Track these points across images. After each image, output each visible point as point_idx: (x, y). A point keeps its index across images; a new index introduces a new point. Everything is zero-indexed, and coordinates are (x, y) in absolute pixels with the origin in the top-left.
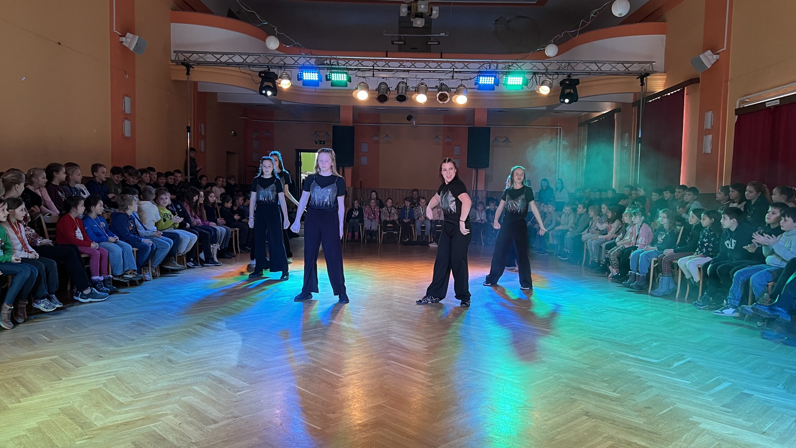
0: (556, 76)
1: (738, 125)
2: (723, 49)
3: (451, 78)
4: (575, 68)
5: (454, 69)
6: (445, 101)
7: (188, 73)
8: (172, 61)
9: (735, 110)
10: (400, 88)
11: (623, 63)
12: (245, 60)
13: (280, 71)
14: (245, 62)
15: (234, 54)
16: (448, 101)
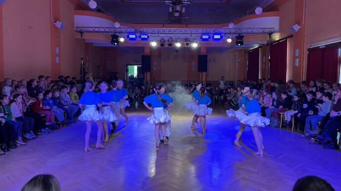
0: (234, 35)
1: (309, 55)
2: (302, 23)
3: (191, 36)
4: (242, 31)
5: (192, 32)
8: (75, 31)
9: (308, 49)
10: (170, 41)
11: (262, 29)
12: (105, 30)
13: (119, 34)
15: (100, 28)
16: (189, 46)
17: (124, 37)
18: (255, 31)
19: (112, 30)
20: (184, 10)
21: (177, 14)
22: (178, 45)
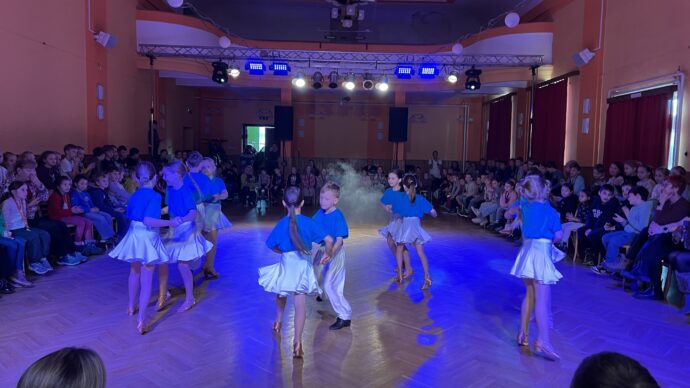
0: (462, 67)
1: (609, 112)
2: (598, 48)
3: (375, 68)
4: (478, 61)
5: (377, 61)
7: (151, 64)
8: (138, 53)
9: (608, 99)
10: (332, 77)
11: (518, 56)
12: (200, 52)
13: (230, 62)
15: (191, 47)
16: (372, 88)
17: (238, 69)
18: (504, 60)
19: (215, 52)
20: (361, 16)
21: (348, 24)
22: (350, 86)
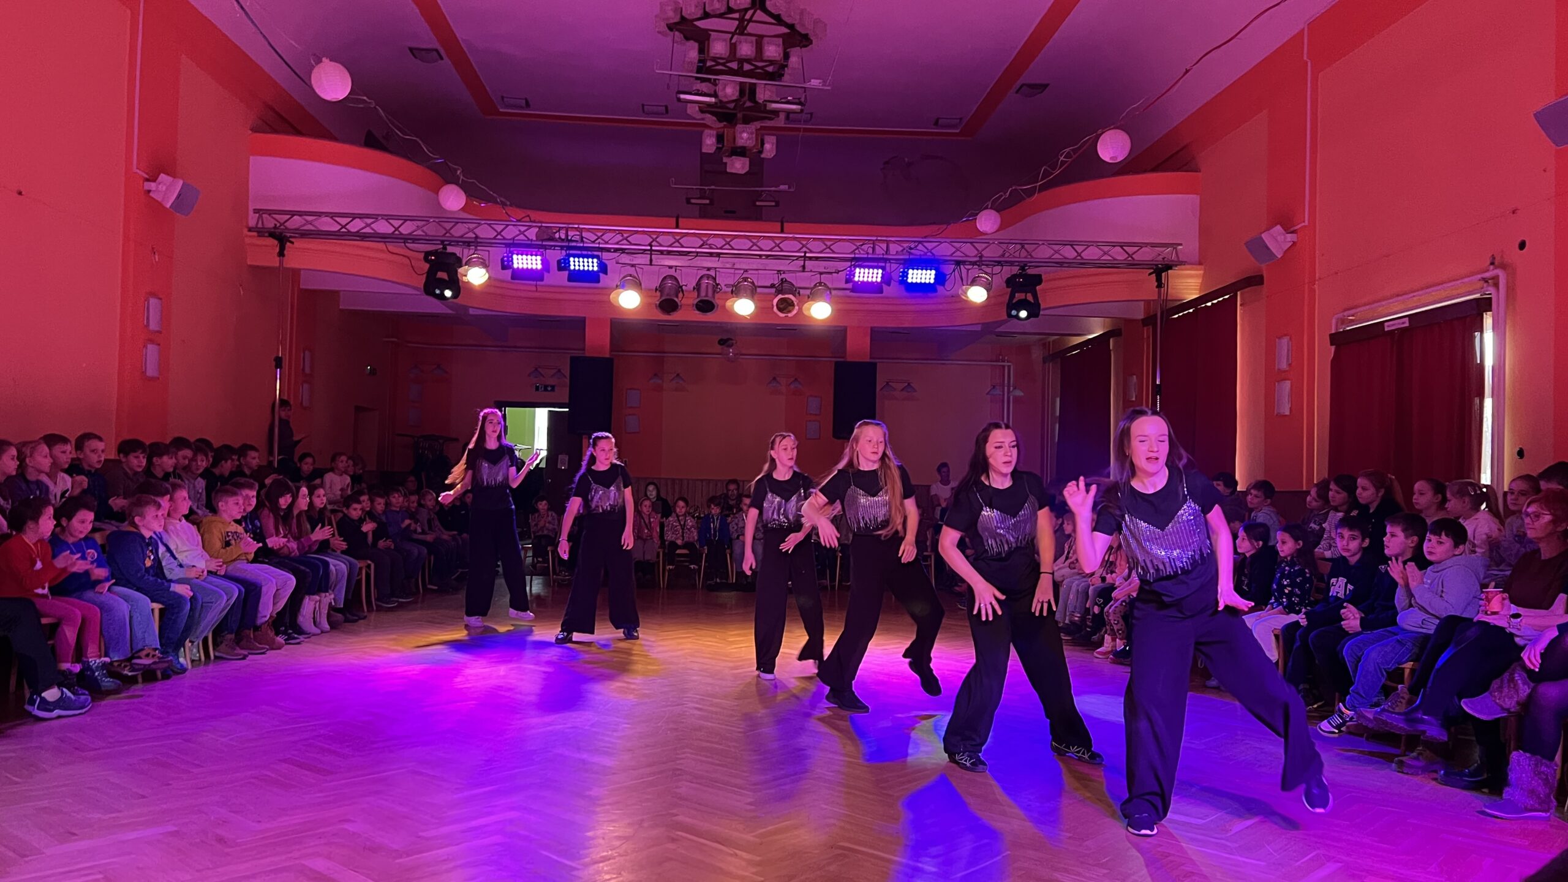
0: (997, 269)
1: (1336, 363)
2: (1303, 224)
3: (801, 269)
4: (1033, 254)
5: (805, 253)
6: (790, 312)
7: (281, 254)
8: (250, 230)
9: (1331, 335)
10: (703, 286)
11: (1122, 246)
12: (397, 229)
13: (466, 251)
14: (397, 232)
15: (376, 217)
16: (795, 312)
18: (1092, 254)
19: (431, 230)
21: (738, 166)
22: (744, 307)
